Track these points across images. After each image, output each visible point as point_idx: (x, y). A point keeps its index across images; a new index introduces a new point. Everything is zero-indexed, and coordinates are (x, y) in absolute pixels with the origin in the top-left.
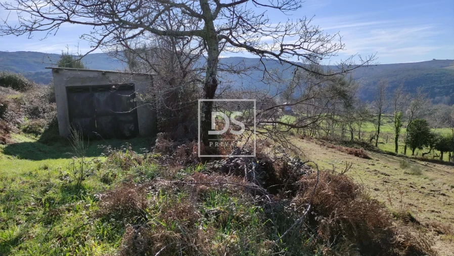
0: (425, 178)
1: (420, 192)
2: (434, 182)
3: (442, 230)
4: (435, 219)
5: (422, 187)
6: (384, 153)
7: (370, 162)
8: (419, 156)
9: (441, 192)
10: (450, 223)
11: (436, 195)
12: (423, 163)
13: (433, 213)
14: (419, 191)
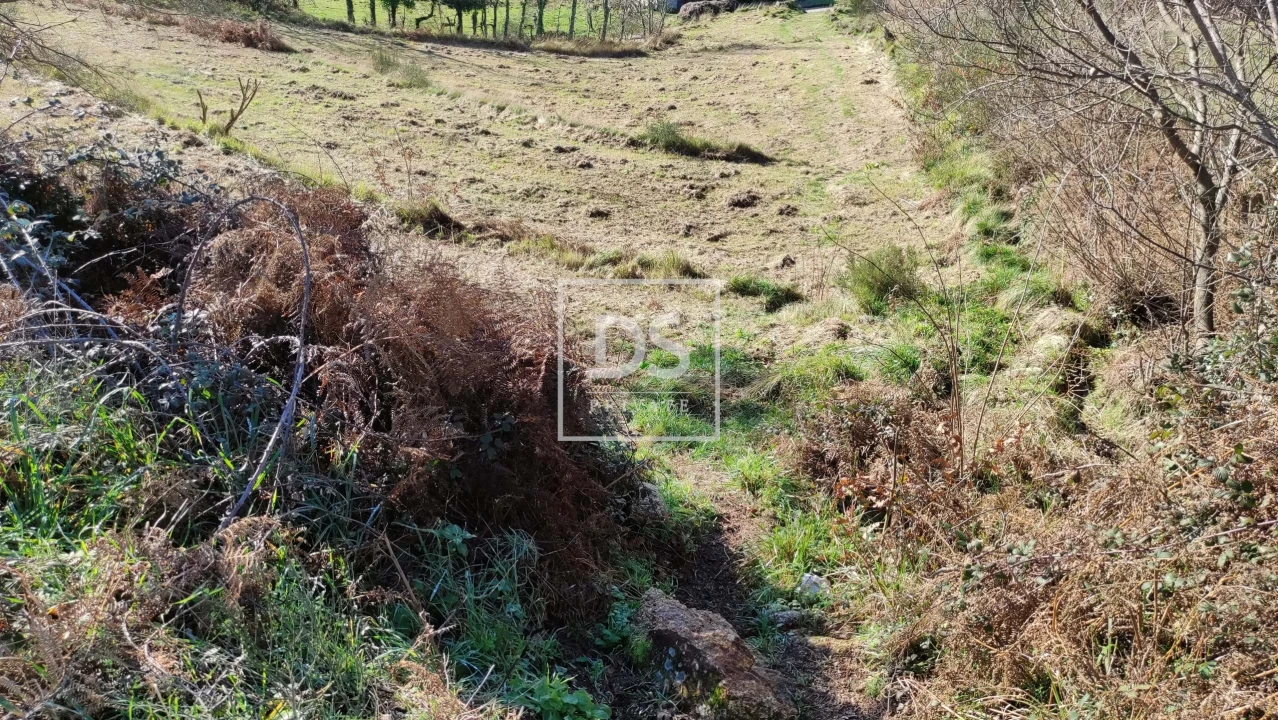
0: (439, 94)
1: (436, 134)
2: (459, 101)
3: (507, 231)
4: (479, 199)
5: (438, 121)
6: (322, 27)
7: (293, 61)
8: (410, 28)
9: (481, 128)
10: (511, 202)
11: (470, 137)
12: (422, 46)
13: (474, 186)
14: (433, 132)
